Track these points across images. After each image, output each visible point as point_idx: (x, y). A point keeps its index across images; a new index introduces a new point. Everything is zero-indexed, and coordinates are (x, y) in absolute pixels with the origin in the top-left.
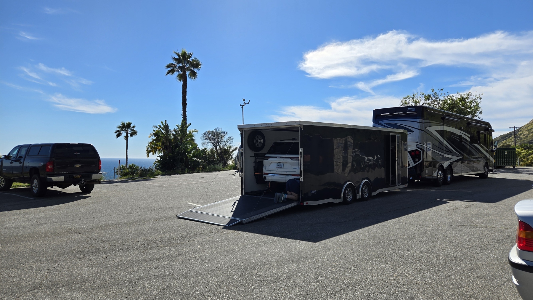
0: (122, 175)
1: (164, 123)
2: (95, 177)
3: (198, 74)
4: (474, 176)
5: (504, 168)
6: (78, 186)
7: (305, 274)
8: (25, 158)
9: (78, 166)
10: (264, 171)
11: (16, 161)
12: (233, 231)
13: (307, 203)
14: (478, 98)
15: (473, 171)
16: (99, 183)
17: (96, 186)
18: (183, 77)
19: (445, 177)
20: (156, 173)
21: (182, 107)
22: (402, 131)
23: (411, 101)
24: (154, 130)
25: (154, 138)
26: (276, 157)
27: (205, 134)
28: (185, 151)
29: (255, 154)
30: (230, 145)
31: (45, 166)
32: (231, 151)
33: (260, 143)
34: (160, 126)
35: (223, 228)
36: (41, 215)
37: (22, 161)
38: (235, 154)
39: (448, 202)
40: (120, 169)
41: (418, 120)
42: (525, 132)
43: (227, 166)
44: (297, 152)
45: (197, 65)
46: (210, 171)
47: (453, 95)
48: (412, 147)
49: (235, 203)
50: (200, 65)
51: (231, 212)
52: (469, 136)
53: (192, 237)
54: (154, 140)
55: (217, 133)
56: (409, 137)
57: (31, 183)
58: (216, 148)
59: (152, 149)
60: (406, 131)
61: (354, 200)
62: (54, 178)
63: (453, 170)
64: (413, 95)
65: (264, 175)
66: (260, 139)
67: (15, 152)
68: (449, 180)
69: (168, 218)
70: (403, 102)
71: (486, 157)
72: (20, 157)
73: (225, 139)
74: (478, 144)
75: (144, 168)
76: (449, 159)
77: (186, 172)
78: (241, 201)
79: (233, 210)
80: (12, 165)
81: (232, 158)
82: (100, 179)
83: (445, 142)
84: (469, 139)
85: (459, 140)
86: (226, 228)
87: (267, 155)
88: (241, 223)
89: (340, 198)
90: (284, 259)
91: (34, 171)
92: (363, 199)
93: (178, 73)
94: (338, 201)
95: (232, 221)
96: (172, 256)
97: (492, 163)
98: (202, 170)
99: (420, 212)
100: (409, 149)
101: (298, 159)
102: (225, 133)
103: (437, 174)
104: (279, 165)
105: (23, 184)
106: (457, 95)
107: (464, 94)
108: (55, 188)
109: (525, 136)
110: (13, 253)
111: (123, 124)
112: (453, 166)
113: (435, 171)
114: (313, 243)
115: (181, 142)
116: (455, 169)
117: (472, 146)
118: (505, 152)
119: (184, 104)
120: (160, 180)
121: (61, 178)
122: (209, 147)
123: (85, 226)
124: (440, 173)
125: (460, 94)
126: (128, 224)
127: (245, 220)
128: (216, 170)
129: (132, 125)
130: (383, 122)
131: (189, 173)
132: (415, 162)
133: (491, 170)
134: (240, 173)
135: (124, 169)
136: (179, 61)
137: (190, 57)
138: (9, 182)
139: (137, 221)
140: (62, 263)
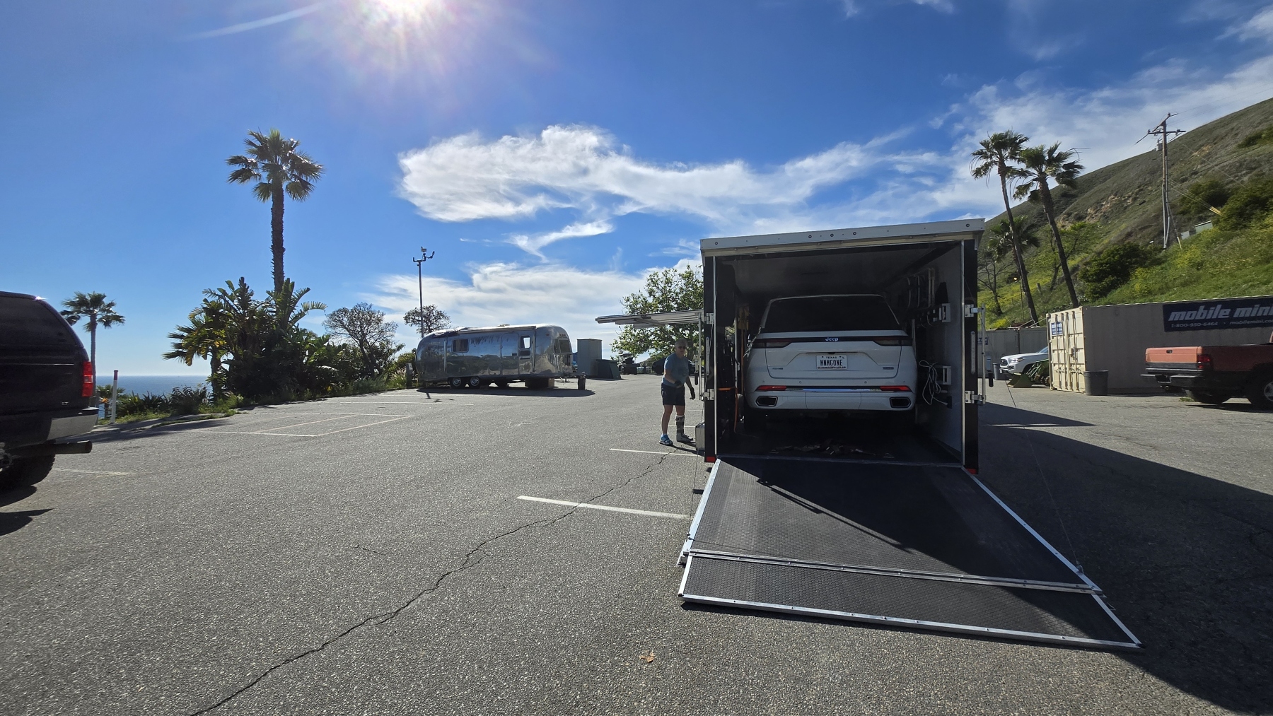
1: (236, 284)
3: (313, 190)
18: (272, 191)
20: (223, 405)
21: (271, 256)
24: (205, 300)
26: (822, 340)
27: (333, 314)
30: (388, 339)
34: (224, 292)
45: (310, 168)
50: (318, 170)
58: (361, 344)
93: (258, 180)
98: (339, 391)
104: (831, 362)
111: (81, 297)
119: (278, 249)
129: (106, 301)
136: (262, 153)
137: (291, 150)
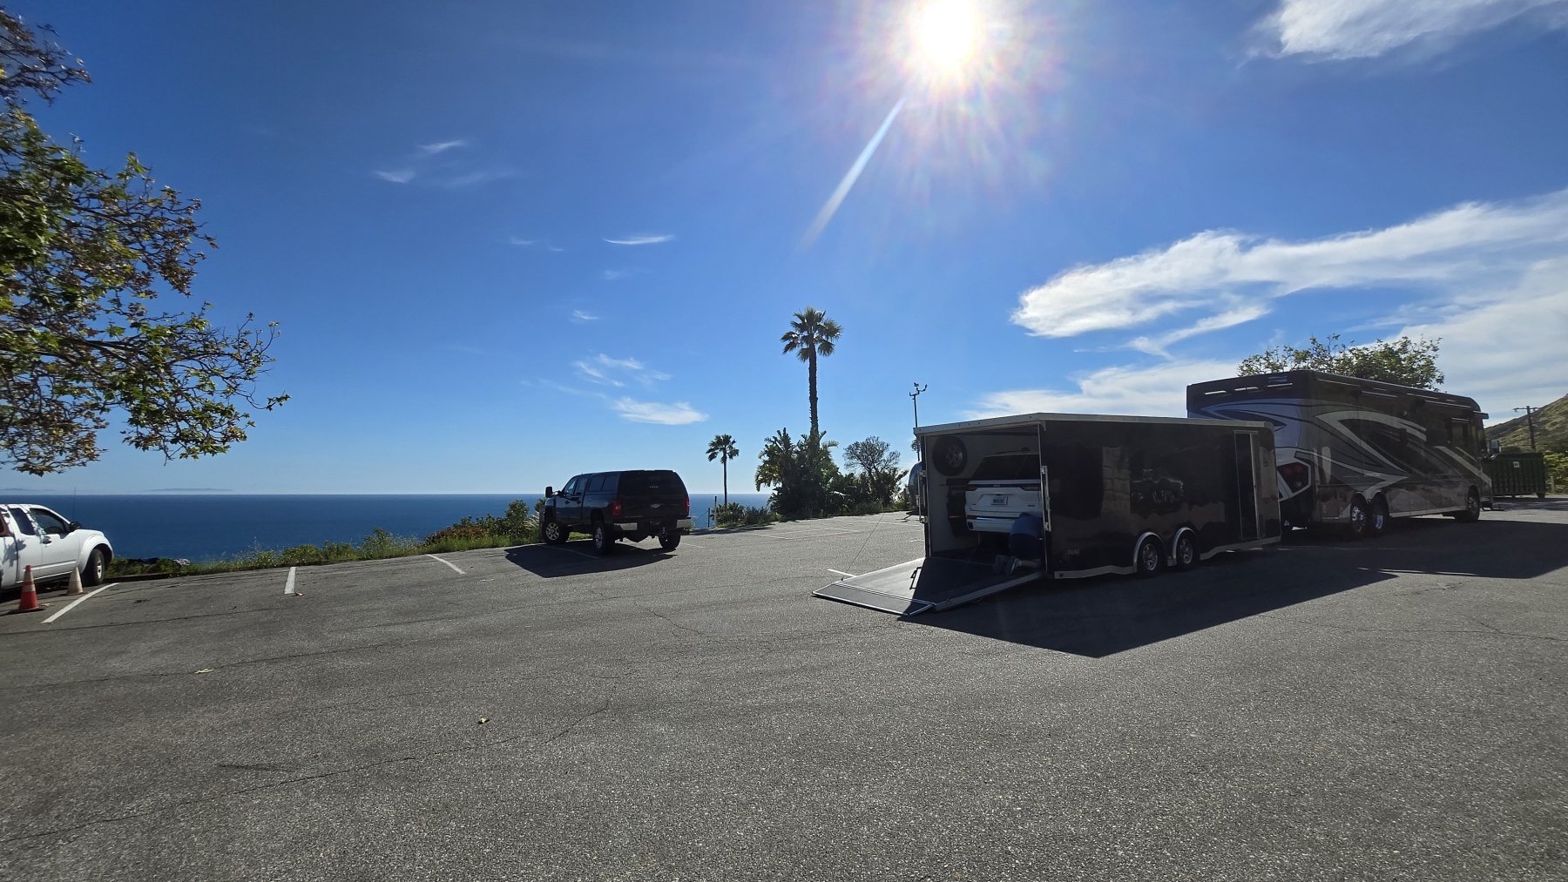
0: (720, 522)
1: (782, 433)
2: (680, 523)
3: (835, 348)
4: (1441, 517)
5: (1514, 497)
6: (657, 539)
7: (1089, 727)
8: (585, 495)
9: (656, 506)
10: (968, 512)
11: (572, 499)
12: (920, 626)
13: (1061, 575)
14: (1428, 347)
15: (1440, 506)
16: (688, 533)
17: (683, 538)
18: (809, 355)
19: (1370, 521)
20: (773, 518)
22: (1261, 424)
23: (1263, 366)
24: (766, 446)
25: (766, 458)
26: (991, 486)
27: (850, 448)
28: (819, 476)
29: (947, 480)
30: (895, 466)
31: (611, 506)
32: (896, 477)
33: (957, 459)
34: (775, 438)
35: (899, 619)
36: (607, 584)
37: (580, 500)
38: (905, 481)
39: (1396, 576)
40: (717, 511)
41: (1295, 401)
42: (1555, 418)
43: (891, 504)
44: (1037, 475)
45: (832, 331)
46: (861, 513)
47: (1367, 346)
48: (1285, 457)
49: (915, 572)
50: (837, 330)
51: (911, 588)
52: (1424, 429)
53: (845, 633)
54: (765, 462)
55: (872, 446)
56: (1278, 438)
57: (594, 533)
58: (870, 472)
59: (764, 477)
60: (1270, 426)
61: (1163, 568)
62: (624, 526)
63: (1390, 505)
64: (1268, 353)
65: (968, 520)
66: (956, 453)
67: (572, 487)
68: (1379, 526)
69: (799, 597)
70: (1245, 368)
71: (1470, 475)
72: (578, 494)
73: (886, 456)
74: (1449, 447)
75: (754, 509)
76: (1375, 481)
77: (821, 515)
78: (926, 568)
79: (914, 586)
80: (567, 506)
81: (899, 489)
82: (689, 528)
83: (1364, 445)
84: (1424, 438)
85: (1398, 440)
86: (903, 618)
87: (972, 483)
88: (931, 611)
89: (1132, 564)
90: (1035, 690)
91: (597, 513)
92: (1180, 567)
93: (800, 348)
94: (1127, 571)
95: (913, 605)
96: (813, 669)
97: (1487, 486)
98: (848, 511)
99: (1329, 598)
100: (1280, 462)
101: (1037, 488)
102: (885, 447)
103: (1350, 513)
104: (998, 501)
105: (583, 535)
106: (1377, 346)
107: (1394, 342)
108: (626, 541)
109: (1557, 426)
110: (569, 645)
111: (718, 438)
112: (1387, 496)
113: (1345, 507)
114: (1091, 659)
115: (811, 464)
116: (1392, 503)
117: (1433, 453)
118: (1514, 463)
119: (813, 399)
120: (782, 530)
121: (633, 526)
122: (858, 470)
123: (670, 605)
124: (1357, 511)
125: (1383, 343)
126: (735, 604)
127: (940, 605)
128: (872, 512)
129: (731, 440)
130: (1211, 410)
131: (825, 517)
132: (1294, 489)
133: (1488, 504)
134: (923, 517)
135: (722, 511)
136: (802, 327)
137: (820, 319)
138: (565, 532)
139: (749, 600)
140: (637, 667)
